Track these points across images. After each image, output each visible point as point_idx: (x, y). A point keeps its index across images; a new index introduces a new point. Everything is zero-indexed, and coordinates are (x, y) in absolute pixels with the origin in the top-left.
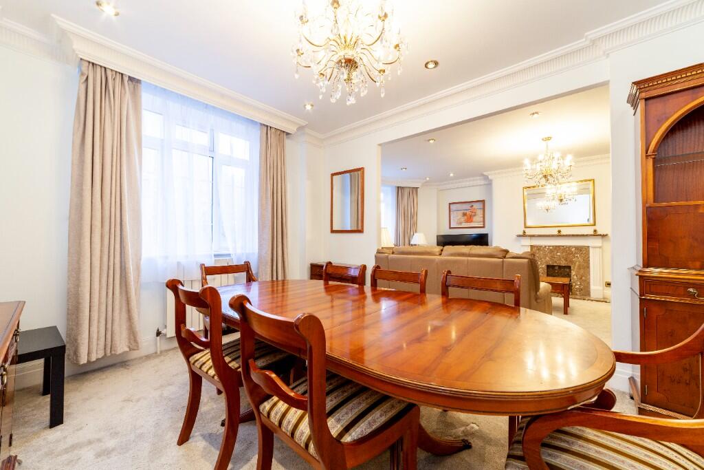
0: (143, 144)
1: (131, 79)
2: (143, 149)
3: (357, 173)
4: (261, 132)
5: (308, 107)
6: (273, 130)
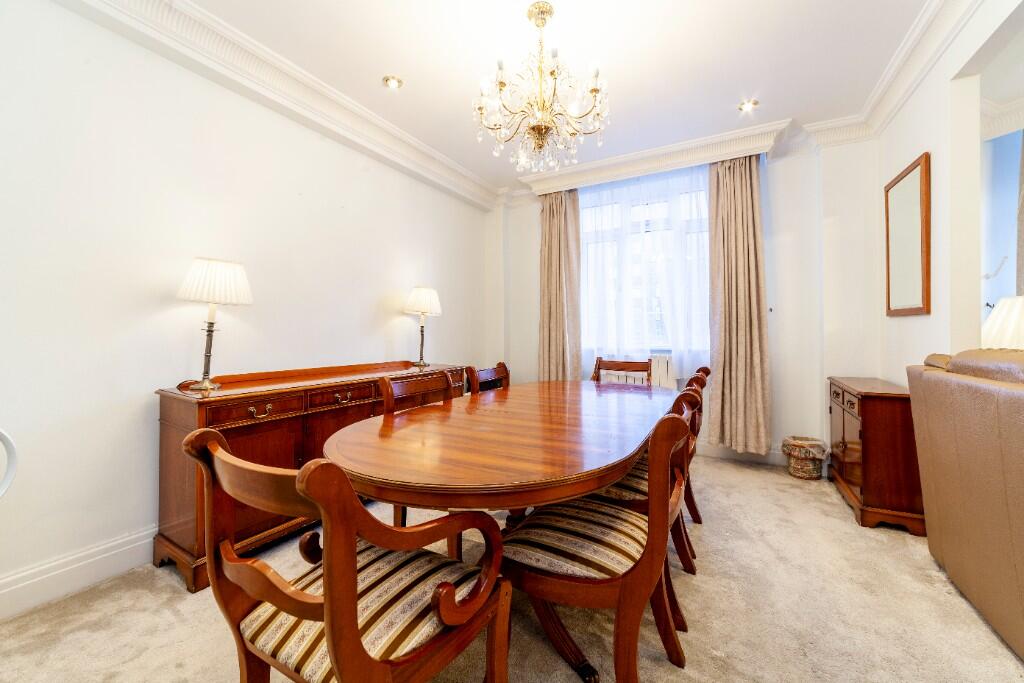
0: (582, 243)
1: (569, 191)
3: (918, 171)
4: (710, 175)
5: (748, 107)
6: (727, 165)
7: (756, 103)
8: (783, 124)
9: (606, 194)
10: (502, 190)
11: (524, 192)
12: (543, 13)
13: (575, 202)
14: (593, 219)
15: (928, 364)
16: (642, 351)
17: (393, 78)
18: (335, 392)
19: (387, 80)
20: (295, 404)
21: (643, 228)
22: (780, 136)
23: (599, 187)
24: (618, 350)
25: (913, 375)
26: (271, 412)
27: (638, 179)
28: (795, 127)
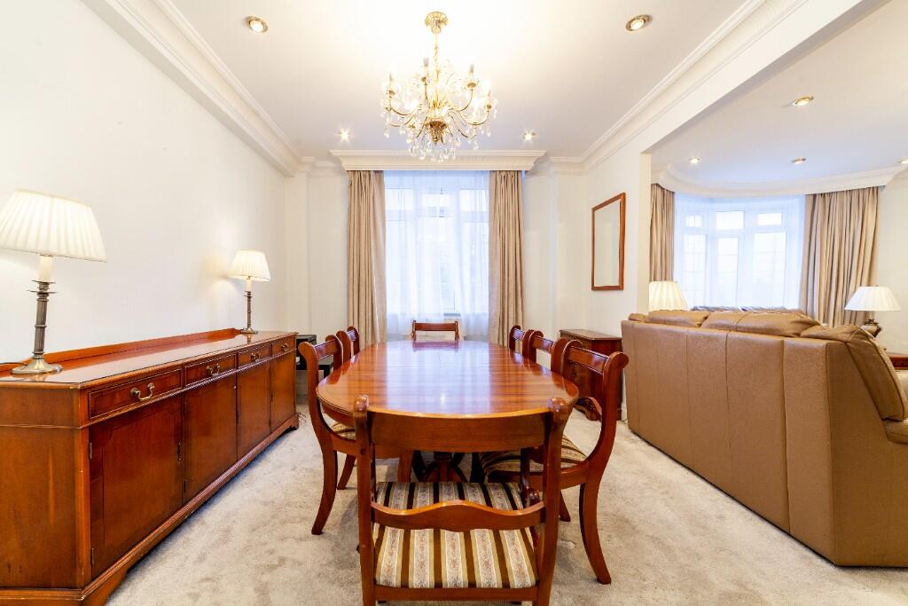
0: (387, 219)
1: (376, 172)
2: (387, 223)
3: (617, 203)
4: (491, 180)
5: (529, 137)
6: (503, 174)
7: (533, 134)
8: (541, 153)
9: (408, 179)
10: (305, 159)
11: (330, 164)
12: (438, 22)
13: (380, 183)
14: (396, 199)
15: (630, 319)
16: (439, 314)
17: (257, 20)
18: (207, 364)
19: (249, 21)
20: (174, 381)
21: (438, 213)
22: (539, 161)
23: (401, 173)
24: (419, 315)
25: (624, 327)
26: (157, 392)
27: (435, 172)
28: (546, 156)
